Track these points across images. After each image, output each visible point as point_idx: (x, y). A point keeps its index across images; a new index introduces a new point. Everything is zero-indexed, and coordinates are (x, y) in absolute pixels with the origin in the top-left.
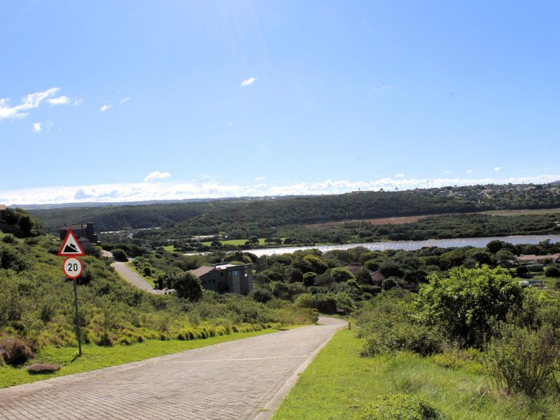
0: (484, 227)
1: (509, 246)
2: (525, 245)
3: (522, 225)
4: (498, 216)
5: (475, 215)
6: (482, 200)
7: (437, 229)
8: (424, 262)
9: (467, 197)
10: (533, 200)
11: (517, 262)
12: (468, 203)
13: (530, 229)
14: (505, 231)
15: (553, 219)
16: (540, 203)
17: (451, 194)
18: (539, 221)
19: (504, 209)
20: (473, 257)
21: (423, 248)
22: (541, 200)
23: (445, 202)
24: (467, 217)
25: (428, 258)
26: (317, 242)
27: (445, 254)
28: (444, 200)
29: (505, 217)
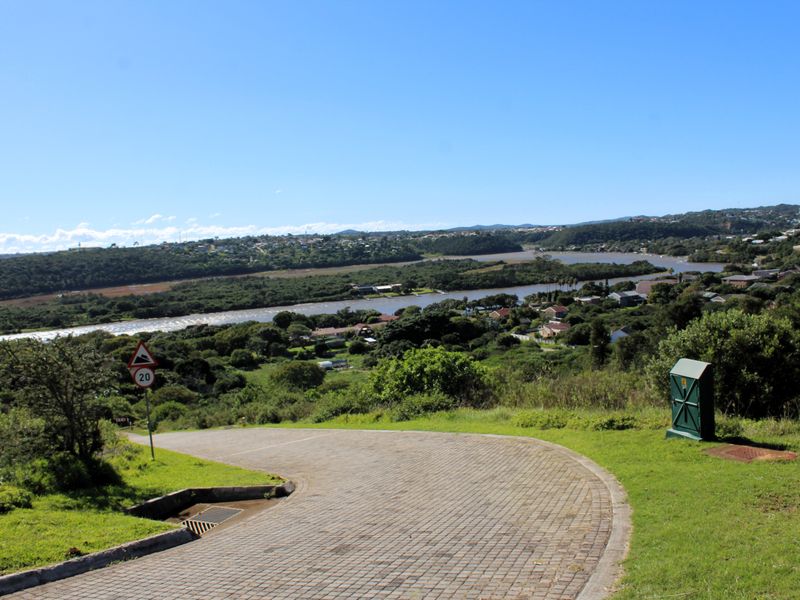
0: (263, 293)
1: (301, 318)
2: (320, 316)
3: (310, 289)
4: (279, 279)
5: (248, 278)
6: (254, 257)
7: (200, 299)
8: (195, 346)
9: (235, 253)
10: (321, 256)
11: (312, 338)
12: (237, 262)
13: (322, 295)
14: (291, 298)
15: (346, 280)
16: (329, 259)
17: (213, 249)
18: (332, 284)
19: (284, 269)
20: (259, 335)
21: (189, 327)
22: (330, 256)
23: (205, 261)
24: (237, 281)
25: (199, 340)
26: (24, 327)
27: (220, 333)
28: (205, 258)
29: (288, 280)
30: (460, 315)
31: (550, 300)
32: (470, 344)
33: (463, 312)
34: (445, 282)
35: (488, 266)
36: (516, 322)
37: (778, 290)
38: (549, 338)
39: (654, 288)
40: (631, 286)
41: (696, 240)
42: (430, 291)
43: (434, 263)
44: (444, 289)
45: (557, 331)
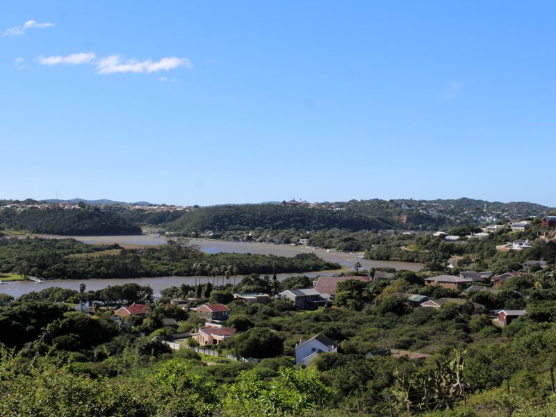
30: (74, 310)
31: (199, 296)
32: (96, 352)
33: (78, 307)
34: (43, 267)
35: (97, 249)
36: (158, 324)
37: (507, 295)
38: (208, 347)
39: (342, 286)
40: (308, 284)
41: (369, 234)
42: (19, 277)
43: (21, 242)
44: (40, 276)
45: (219, 338)
